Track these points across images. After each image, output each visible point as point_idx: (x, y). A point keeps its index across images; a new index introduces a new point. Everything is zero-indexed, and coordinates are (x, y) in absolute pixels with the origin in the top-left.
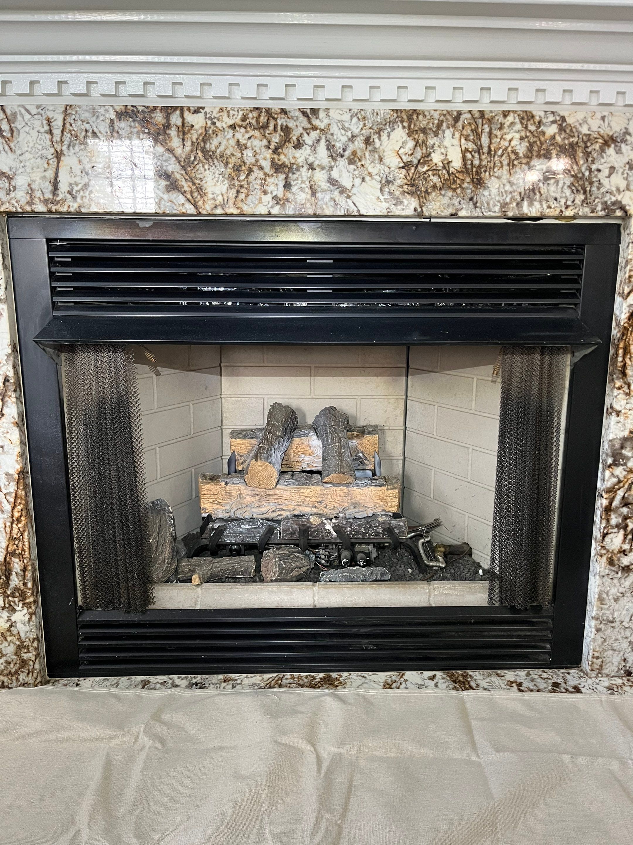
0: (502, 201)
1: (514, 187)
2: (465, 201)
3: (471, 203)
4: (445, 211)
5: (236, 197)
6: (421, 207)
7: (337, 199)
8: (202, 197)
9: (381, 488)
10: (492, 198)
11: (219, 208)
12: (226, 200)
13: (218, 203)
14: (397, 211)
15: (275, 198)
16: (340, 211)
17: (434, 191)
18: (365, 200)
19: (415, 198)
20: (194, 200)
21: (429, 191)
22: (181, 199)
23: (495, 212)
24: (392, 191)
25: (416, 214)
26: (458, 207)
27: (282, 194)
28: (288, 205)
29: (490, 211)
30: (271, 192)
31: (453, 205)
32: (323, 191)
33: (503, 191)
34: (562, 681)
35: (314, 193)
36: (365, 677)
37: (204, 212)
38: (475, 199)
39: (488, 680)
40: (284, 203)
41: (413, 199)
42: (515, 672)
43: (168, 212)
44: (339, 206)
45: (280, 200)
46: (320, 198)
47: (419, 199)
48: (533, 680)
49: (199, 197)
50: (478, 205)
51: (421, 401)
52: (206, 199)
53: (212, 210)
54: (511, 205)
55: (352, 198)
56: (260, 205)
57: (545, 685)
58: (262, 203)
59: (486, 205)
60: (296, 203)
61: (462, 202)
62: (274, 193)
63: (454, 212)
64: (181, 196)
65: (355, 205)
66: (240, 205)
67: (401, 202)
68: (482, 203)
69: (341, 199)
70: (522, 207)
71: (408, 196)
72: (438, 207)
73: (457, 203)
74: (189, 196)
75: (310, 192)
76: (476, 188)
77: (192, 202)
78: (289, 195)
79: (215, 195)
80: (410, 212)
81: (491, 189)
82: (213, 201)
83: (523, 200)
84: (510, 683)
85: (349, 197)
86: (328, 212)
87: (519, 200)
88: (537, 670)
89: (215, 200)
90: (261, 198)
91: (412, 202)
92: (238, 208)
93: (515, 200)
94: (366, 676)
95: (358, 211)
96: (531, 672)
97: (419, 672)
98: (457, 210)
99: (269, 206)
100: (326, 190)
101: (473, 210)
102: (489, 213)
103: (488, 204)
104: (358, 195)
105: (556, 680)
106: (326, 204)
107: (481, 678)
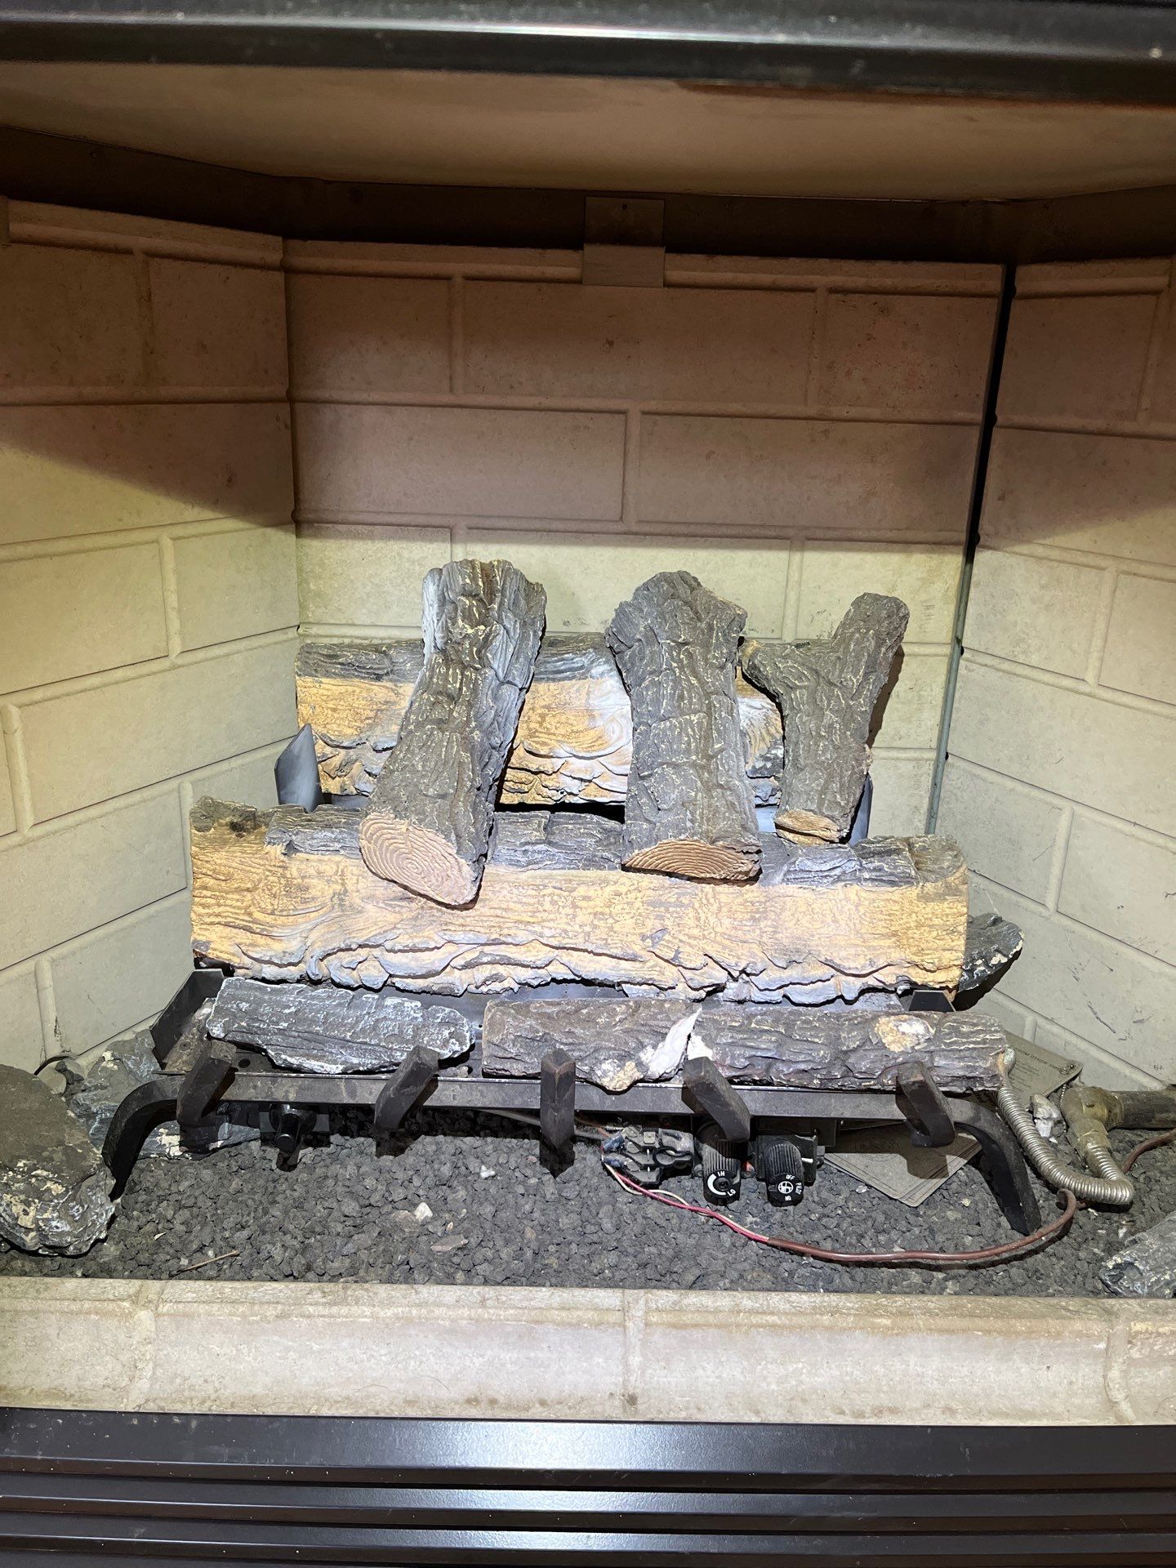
9: (896, 893)
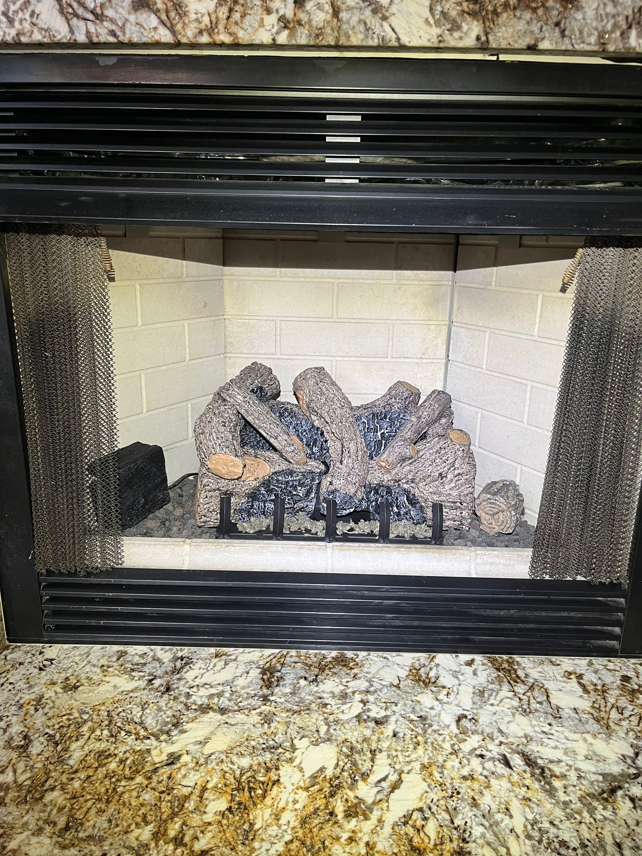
0: (600, 29)
1: (619, 9)
2: (549, 27)
3: (557, 30)
4: (520, 41)
5: (228, 18)
6: (486, 34)
7: (368, 21)
8: (181, 17)
10: (587, 24)
11: (205, 34)
12: (214, 22)
13: (202, 26)
14: (451, 41)
15: (282, 19)
16: (372, 38)
17: (506, 11)
18: (408, 22)
19: (478, 21)
20: (171, 23)
21: (499, 10)
22: (153, 21)
23: (590, 44)
24: (446, 11)
25: (479, 46)
26: (539, 36)
27: (293, 13)
28: (300, 30)
29: (583, 42)
30: (277, 11)
31: (532, 32)
32: (349, 9)
33: (603, 13)
34: (634, 674)
35: (336, 13)
36: (388, 659)
37: (184, 40)
38: (562, 25)
39: (539, 669)
40: (293, 27)
41: (475, 23)
42: (574, 660)
43: (135, 40)
44: (370, 32)
45: (289, 22)
46: (344, 19)
47: (484, 23)
48: (596, 672)
49: (177, 18)
50: (567, 33)
51: (469, 327)
52: (186, 21)
53: (195, 37)
54: (614, 35)
55: (389, 20)
56: (261, 29)
57: (612, 679)
58: (263, 26)
59: (578, 33)
60: (311, 26)
61: (544, 28)
62: (281, 13)
63: (533, 42)
64: (153, 16)
65: (393, 30)
66: (234, 29)
67: (459, 28)
68: (572, 31)
69: (374, 22)
70: (628, 38)
71: (469, 19)
72: (509, 36)
73: (536, 30)
74: (164, 17)
75: (331, 11)
76: (565, 8)
77: (168, 24)
78: (302, 16)
79: (199, 15)
80: (470, 41)
81: (586, 10)
82: (196, 24)
83: (630, 27)
84: (568, 674)
85: (385, 18)
86: (355, 41)
87: (624, 27)
88: (601, 659)
89: (200, 23)
90: (262, 19)
91: (473, 27)
92: (230, 34)
93: (619, 27)
94: (388, 656)
95: (398, 39)
96: (594, 662)
97: (454, 655)
98: (537, 40)
99: (274, 30)
100: (353, 8)
101: (560, 40)
102: (582, 45)
103: (581, 32)
104: (398, 15)
105: (625, 673)
106: (353, 28)
107: (531, 666)
